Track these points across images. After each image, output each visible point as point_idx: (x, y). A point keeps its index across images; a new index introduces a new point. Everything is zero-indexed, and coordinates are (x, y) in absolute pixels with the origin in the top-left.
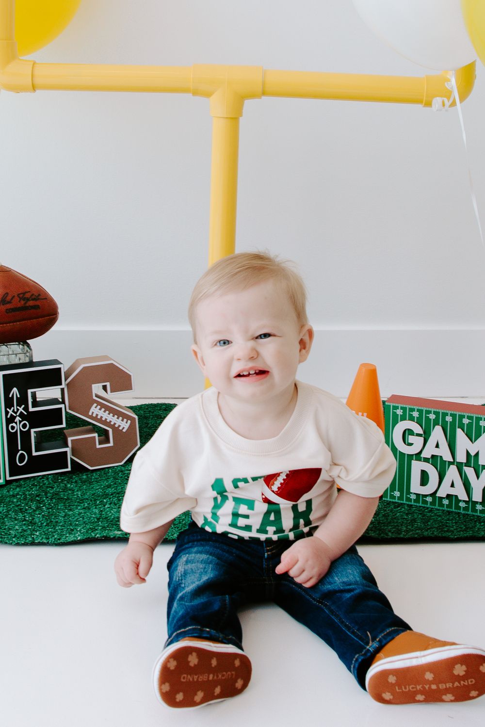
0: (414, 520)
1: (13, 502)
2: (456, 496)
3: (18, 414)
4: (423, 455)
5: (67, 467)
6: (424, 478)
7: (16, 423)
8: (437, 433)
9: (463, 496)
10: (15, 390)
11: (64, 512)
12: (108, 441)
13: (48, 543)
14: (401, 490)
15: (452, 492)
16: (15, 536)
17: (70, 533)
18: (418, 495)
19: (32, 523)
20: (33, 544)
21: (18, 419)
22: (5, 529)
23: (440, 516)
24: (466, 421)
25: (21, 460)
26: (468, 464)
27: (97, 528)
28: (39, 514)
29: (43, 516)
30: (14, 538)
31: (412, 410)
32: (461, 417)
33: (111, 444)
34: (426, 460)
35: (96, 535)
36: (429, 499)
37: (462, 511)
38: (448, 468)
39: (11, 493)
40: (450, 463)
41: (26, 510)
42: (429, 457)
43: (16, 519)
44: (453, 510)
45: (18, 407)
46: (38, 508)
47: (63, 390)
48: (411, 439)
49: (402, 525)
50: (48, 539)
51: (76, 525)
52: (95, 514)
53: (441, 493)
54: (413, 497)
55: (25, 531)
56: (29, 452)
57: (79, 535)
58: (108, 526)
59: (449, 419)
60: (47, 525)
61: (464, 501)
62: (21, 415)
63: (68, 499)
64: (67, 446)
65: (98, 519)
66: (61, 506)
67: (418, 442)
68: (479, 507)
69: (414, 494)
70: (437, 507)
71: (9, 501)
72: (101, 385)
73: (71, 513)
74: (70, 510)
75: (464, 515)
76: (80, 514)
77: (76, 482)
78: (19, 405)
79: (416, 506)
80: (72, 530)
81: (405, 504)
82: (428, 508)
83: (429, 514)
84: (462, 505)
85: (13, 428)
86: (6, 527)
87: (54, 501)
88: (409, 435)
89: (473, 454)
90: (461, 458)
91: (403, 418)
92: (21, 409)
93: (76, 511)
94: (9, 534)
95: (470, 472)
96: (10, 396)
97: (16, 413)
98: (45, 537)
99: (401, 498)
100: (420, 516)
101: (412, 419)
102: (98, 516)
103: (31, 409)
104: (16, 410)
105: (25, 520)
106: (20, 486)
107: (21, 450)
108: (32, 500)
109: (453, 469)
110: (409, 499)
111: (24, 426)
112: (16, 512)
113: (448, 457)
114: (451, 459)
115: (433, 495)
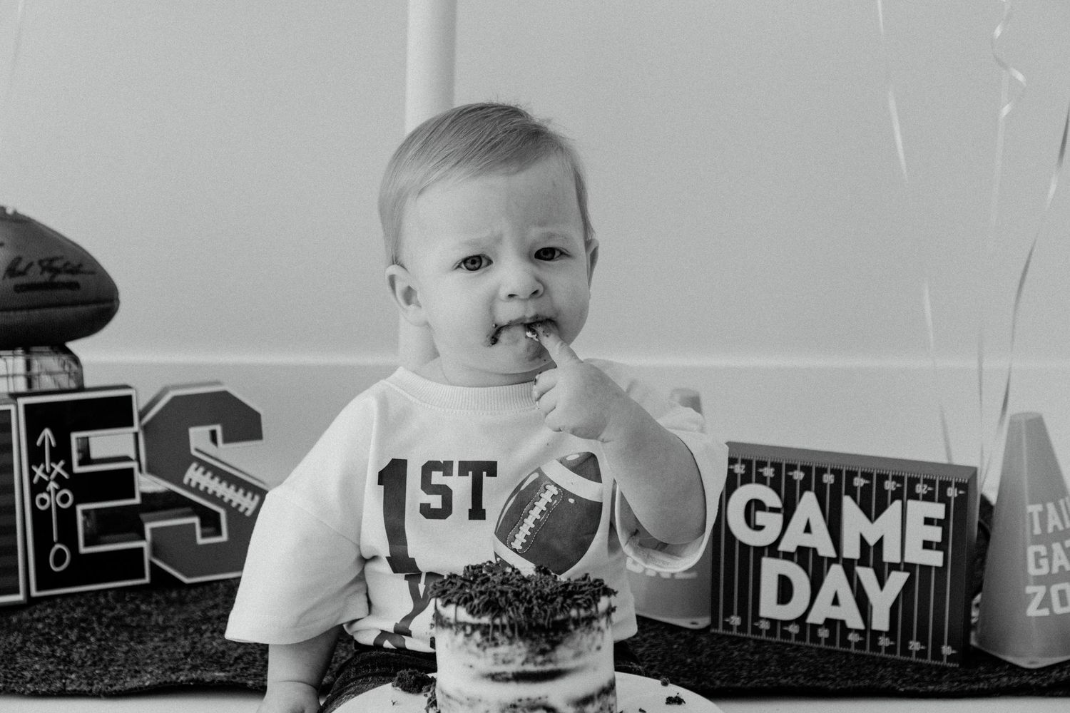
0: (764, 663)
1: (36, 629)
2: (843, 622)
3: (53, 476)
4: (782, 547)
5: (143, 576)
6: (785, 591)
7: (49, 493)
8: (808, 506)
9: (855, 621)
10: (47, 432)
11: (127, 645)
12: (218, 532)
13: (91, 691)
14: (743, 614)
15: (835, 613)
16: (32, 680)
17: (132, 677)
18: (773, 622)
19: (67, 661)
20: (63, 694)
21: (52, 486)
22: (14, 669)
23: (811, 657)
24: (859, 482)
25: (59, 561)
26: (863, 562)
27: (182, 667)
28: (82, 647)
29: (88, 651)
30: (28, 683)
31: (762, 464)
32: (852, 475)
33: (224, 537)
34: (788, 556)
35: (178, 679)
36: (794, 629)
37: (852, 650)
38: (828, 569)
39: (36, 616)
40: (831, 561)
41: (59, 641)
42: (793, 549)
43: (36, 654)
44: (837, 647)
45: (53, 465)
46: (81, 638)
47: (136, 435)
48: (761, 517)
49: (741, 669)
50: (92, 685)
51: (146, 664)
52: (183, 647)
53: (816, 617)
54: (764, 625)
55: (52, 672)
56: (73, 546)
57: (148, 679)
58: (202, 665)
59: (828, 479)
60: (94, 664)
61: (857, 631)
62: (59, 479)
63: (138, 626)
64: (143, 537)
65: (187, 655)
66: (124, 636)
67: (772, 523)
68: (884, 642)
69: (767, 619)
70: (808, 643)
71: (30, 627)
72: (205, 430)
73: (141, 646)
74: (140, 643)
75: (857, 656)
76: (155, 648)
77: (157, 602)
78: (55, 459)
79: (770, 642)
80: (139, 672)
81: (750, 639)
82: (791, 645)
83: (792, 654)
84: (853, 637)
85: (43, 501)
86: (17, 666)
87: (112, 628)
88: (756, 510)
89: (872, 541)
90: (851, 550)
91: (746, 480)
92: (58, 468)
93: (151, 645)
94: (21, 678)
95: (867, 575)
96: (39, 443)
97: (49, 475)
98: (86, 681)
99: (742, 628)
100: (776, 656)
101: (761, 480)
102: (188, 650)
103: (77, 469)
104: (48, 469)
105: (54, 656)
106: (53, 606)
107: (59, 541)
108: (71, 628)
109: (836, 573)
110: (757, 631)
111: (64, 499)
112: (39, 644)
113: (826, 550)
114: (833, 554)
115: (801, 620)
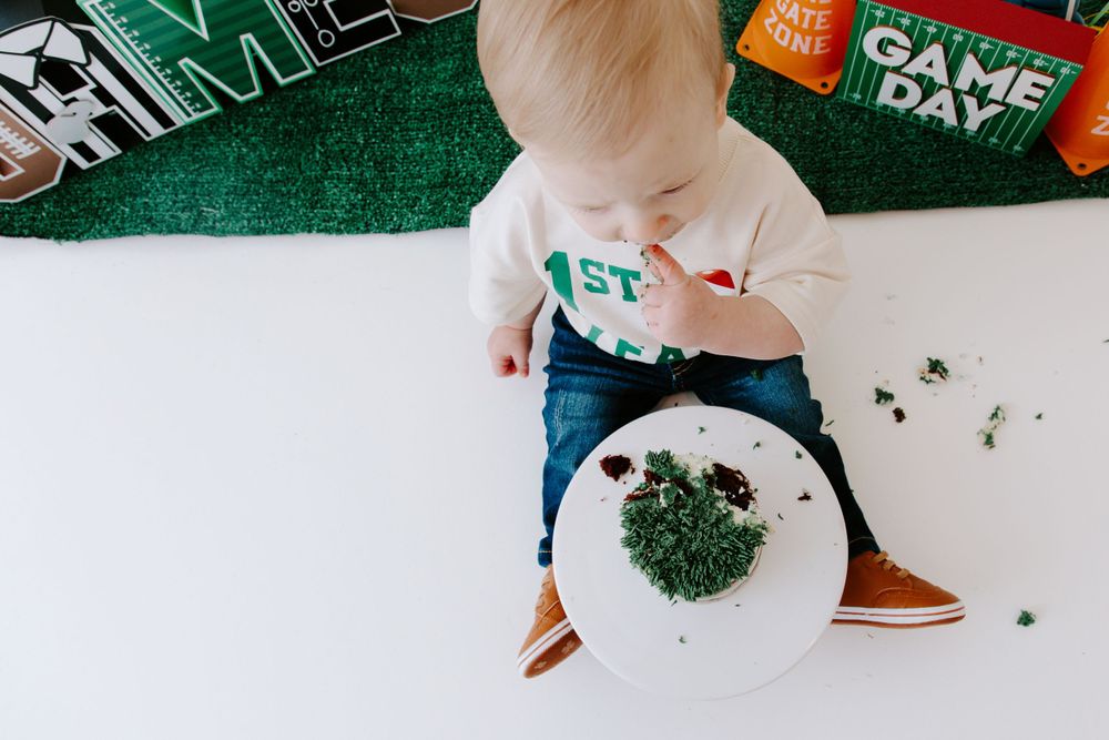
2: (941, 119)
4: (905, 70)
5: (394, 31)
6: (900, 92)
8: (935, 52)
15: (938, 114)
18: (886, 107)
24: (984, 46)
25: (327, 40)
26: (970, 93)
31: (901, 16)
34: (908, 75)
37: (945, 131)
38: (939, 90)
40: (942, 87)
42: (914, 73)
44: (933, 127)
48: (891, 49)
53: (921, 111)
56: (334, 29)
59: (957, 37)
61: (951, 125)
64: (387, 7)
67: (898, 57)
68: (970, 133)
69: (882, 105)
81: (865, 109)
84: (946, 126)
88: (888, 44)
89: (982, 85)
90: (963, 83)
91: (884, 23)
95: (970, 101)
101: (898, 27)
107: (320, 29)
109: (945, 97)
113: (941, 78)
114: (947, 84)
115: (910, 111)
